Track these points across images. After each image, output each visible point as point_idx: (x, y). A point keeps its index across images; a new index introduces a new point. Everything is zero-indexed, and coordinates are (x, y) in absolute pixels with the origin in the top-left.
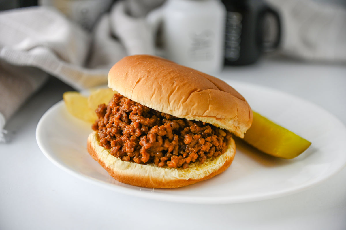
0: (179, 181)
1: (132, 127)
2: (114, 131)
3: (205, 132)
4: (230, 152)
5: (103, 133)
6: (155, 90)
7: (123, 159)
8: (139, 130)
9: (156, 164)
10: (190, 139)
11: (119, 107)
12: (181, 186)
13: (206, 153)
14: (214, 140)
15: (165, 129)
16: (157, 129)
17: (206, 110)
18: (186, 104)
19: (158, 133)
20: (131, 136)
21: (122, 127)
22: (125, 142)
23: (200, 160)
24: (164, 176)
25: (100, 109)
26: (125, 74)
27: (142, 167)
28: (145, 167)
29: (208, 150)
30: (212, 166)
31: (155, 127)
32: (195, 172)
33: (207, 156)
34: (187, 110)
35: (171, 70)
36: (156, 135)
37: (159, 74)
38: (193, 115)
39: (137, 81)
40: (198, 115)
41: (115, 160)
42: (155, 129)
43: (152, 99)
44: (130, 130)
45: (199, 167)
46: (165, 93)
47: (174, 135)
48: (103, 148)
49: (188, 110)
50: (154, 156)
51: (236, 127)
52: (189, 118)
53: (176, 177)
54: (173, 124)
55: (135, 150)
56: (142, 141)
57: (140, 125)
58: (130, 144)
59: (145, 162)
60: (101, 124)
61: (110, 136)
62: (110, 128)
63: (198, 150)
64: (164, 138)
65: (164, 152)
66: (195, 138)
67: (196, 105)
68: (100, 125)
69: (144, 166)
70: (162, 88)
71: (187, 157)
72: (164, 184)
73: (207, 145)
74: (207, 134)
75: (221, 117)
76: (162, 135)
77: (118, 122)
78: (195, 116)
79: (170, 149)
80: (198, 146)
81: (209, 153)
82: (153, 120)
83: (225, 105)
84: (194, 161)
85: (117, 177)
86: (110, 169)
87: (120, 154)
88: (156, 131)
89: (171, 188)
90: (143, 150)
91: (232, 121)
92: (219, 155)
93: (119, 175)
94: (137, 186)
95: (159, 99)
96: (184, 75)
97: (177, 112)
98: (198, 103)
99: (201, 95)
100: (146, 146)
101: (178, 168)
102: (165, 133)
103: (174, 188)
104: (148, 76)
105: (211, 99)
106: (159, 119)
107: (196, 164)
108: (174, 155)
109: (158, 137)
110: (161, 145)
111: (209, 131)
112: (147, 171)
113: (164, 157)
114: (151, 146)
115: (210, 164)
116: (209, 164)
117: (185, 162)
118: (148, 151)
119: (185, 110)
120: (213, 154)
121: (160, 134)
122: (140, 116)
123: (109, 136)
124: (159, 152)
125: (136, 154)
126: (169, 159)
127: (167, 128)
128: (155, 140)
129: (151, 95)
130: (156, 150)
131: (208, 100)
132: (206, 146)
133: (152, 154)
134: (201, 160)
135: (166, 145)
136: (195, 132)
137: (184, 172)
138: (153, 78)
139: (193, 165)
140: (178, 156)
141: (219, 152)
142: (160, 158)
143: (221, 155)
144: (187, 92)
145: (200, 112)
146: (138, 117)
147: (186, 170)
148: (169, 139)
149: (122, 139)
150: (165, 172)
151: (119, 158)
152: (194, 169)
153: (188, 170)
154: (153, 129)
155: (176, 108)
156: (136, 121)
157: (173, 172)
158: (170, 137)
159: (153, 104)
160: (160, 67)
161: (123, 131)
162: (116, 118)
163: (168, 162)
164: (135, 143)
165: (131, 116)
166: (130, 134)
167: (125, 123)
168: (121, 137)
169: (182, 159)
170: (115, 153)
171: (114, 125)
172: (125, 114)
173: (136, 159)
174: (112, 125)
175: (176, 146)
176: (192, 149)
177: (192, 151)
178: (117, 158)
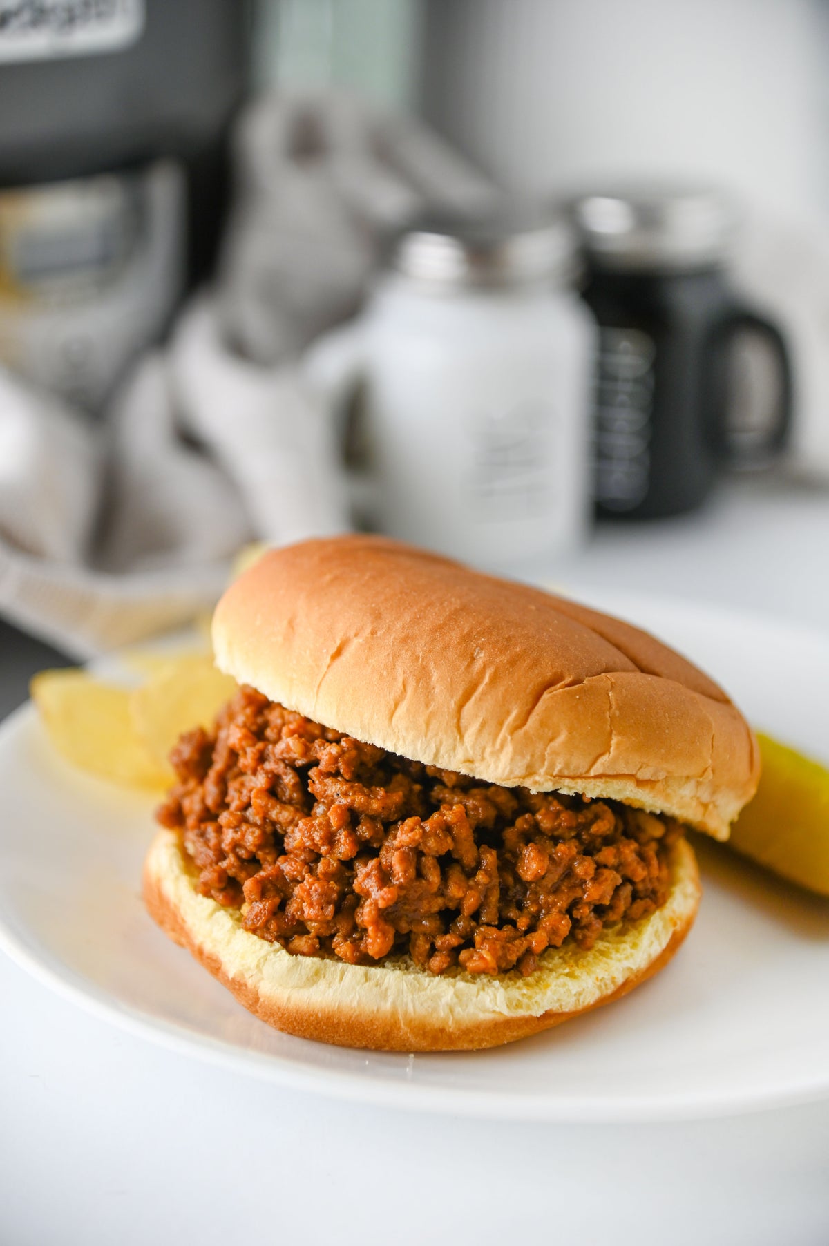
0: (508, 1023)
1: (320, 824)
2: (251, 838)
3: (594, 829)
4: (685, 896)
5: (209, 847)
6: (404, 686)
7: (291, 946)
8: (349, 835)
9: (419, 961)
10: (543, 861)
11: (265, 747)
12: (512, 1040)
13: (599, 910)
14: (629, 859)
15: (448, 829)
16: (418, 830)
17: (603, 753)
18: (526, 733)
19: (422, 848)
20: (317, 857)
21: (280, 823)
22: (296, 881)
23: (580, 937)
24: (451, 1010)
25: (187, 752)
26: (285, 623)
27: (367, 977)
28: (378, 976)
29: (609, 898)
30: (627, 958)
31: (409, 822)
32: (565, 985)
33: (604, 919)
34: (528, 757)
35: (456, 603)
36: (416, 854)
37: (416, 621)
38: (551, 775)
39: (333, 650)
40: (571, 774)
41: (263, 953)
42: (412, 830)
43: (394, 719)
44: (316, 836)
45: (576, 962)
46: (444, 698)
47: (481, 850)
48: (209, 904)
49: (532, 756)
50: (411, 932)
51: (705, 806)
52: (538, 784)
53: (498, 1010)
54: (474, 805)
55: (338, 911)
56: (364, 880)
57: (352, 818)
58: (319, 890)
59: (377, 958)
60: (193, 805)
61: (238, 857)
62: (236, 828)
63: (570, 901)
64: (446, 862)
65: (448, 917)
66: (561, 859)
67: (562, 737)
68: (191, 811)
69: (376, 972)
70: (430, 678)
71: (532, 929)
72: (451, 1038)
73: (606, 880)
74: (600, 836)
75: (655, 774)
76: (437, 852)
77: (266, 805)
78: (560, 776)
79: (470, 903)
80: (572, 888)
81: (611, 907)
82: (401, 793)
83: (667, 731)
84: (559, 942)
85: (272, 1015)
86: (246, 985)
87: (279, 927)
88: (414, 840)
89: (478, 1048)
90: (370, 912)
91: (692, 784)
92: (646, 913)
93: (279, 1008)
94: (350, 1047)
95: (422, 720)
96: (508, 622)
97: (492, 766)
98: (571, 730)
99: (578, 697)
100: (383, 898)
101: (503, 975)
102: (449, 844)
103: (489, 1046)
104: (373, 633)
105: (617, 713)
106: (417, 787)
107: (566, 953)
108: (483, 924)
109: (424, 859)
110: (435, 888)
111: (604, 826)
112: (386, 990)
113: (448, 937)
114: (399, 897)
115: (617, 951)
116: (613, 951)
117: (529, 951)
118: (386, 916)
119: (523, 756)
120: (625, 912)
121: (429, 848)
122: (347, 781)
123: (231, 859)
124: (428, 916)
125: (343, 927)
126: (469, 943)
127: (455, 824)
128: (412, 871)
129: (393, 708)
130: (416, 910)
131: (607, 715)
132: (600, 884)
133: (404, 926)
134: (585, 937)
135: (454, 891)
136: (556, 833)
137: (525, 991)
138: (394, 638)
139: (557, 960)
140: (499, 927)
141: (647, 900)
142: (432, 939)
143: (653, 913)
144: (528, 691)
145: (579, 763)
146: (345, 787)
147: (530, 979)
148: (463, 868)
149: (283, 871)
150: (455, 993)
151: (277, 945)
152: (561, 974)
153: (537, 982)
154: (403, 829)
155: (488, 750)
156: (337, 803)
157: (488, 993)
158: (468, 859)
159: (398, 739)
160: (415, 591)
161: (287, 843)
162: (257, 792)
163: (463, 955)
164: (336, 889)
165: (317, 783)
166: (317, 851)
167: (291, 809)
168: (280, 858)
169: (515, 938)
170: (262, 924)
171: (252, 817)
172: (289, 774)
173: (342, 946)
174: (243, 816)
175: (491, 892)
176: (550, 897)
177: (549, 906)
178: (271, 945)
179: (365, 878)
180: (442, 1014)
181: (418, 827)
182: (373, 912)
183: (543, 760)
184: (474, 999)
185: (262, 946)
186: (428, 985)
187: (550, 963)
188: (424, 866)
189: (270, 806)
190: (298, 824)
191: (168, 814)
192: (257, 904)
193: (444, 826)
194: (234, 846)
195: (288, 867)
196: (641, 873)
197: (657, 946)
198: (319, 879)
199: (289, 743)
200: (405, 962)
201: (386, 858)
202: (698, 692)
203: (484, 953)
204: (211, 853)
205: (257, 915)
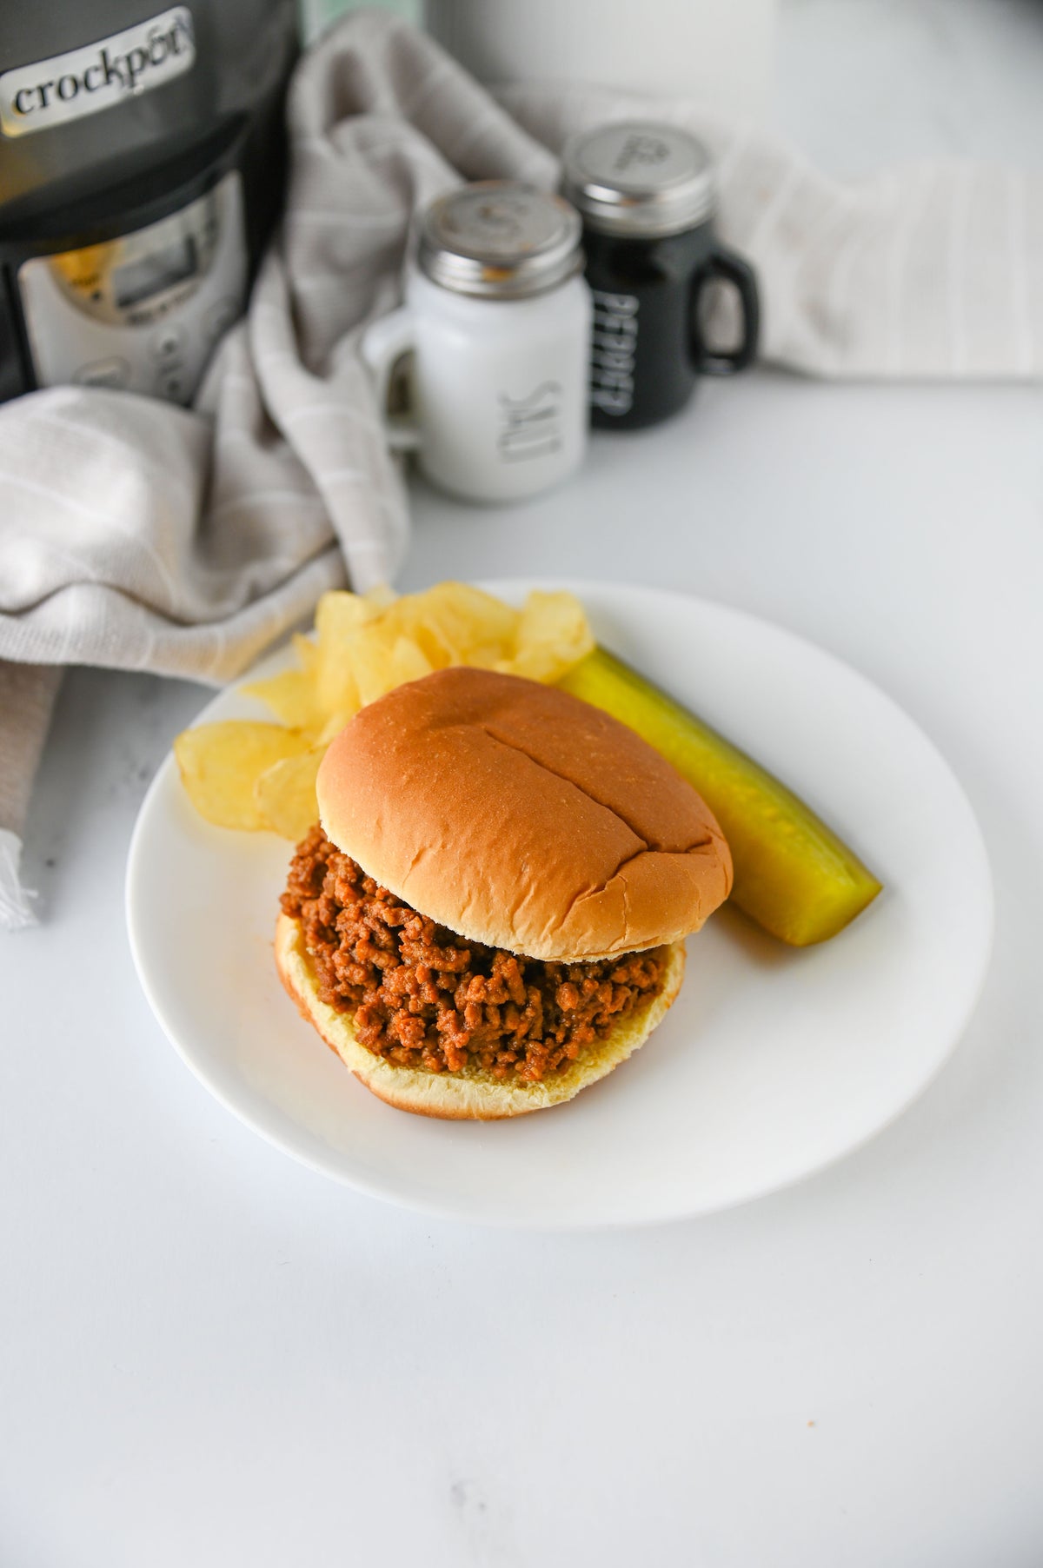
1: (409, 977)
2: (358, 976)
6: (470, 895)
7: (392, 1059)
8: (431, 986)
9: (486, 1066)
10: (574, 996)
11: (364, 906)
13: (615, 1014)
14: (636, 976)
15: (504, 984)
16: (483, 992)
17: (620, 938)
18: (563, 933)
19: (486, 1002)
20: (408, 998)
21: (380, 967)
22: (393, 1011)
23: (601, 1035)
24: (510, 1106)
26: (375, 822)
27: (448, 1086)
28: (457, 1084)
30: (633, 1041)
31: (476, 980)
33: (620, 1018)
34: (565, 947)
35: (506, 812)
36: (482, 1007)
37: (476, 835)
38: (581, 953)
39: (413, 858)
41: (372, 1067)
43: (462, 916)
44: (408, 987)
45: (599, 1052)
46: (499, 906)
47: (529, 992)
49: (567, 945)
50: (479, 1052)
52: (568, 961)
55: (425, 1039)
56: (443, 1025)
57: (433, 975)
59: (455, 1071)
61: (349, 985)
62: (346, 967)
63: (594, 1016)
64: (502, 1009)
65: (505, 1041)
66: (587, 994)
67: (589, 932)
68: (309, 918)
69: (454, 1080)
70: (489, 890)
71: (567, 1040)
76: (497, 1003)
78: (589, 954)
79: (523, 1030)
80: (596, 1007)
81: (624, 1009)
86: (362, 1077)
87: (382, 1045)
88: (480, 996)
90: (450, 1049)
92: (650, 1001)
93: (386, 1096)
95: (484, 921)
96: (546, 830)
97: (537, 950)
98: (596, 928)
99: (600, 902)
100: (459, 1042)
102: (506, 997)
104: (444, 846)
105: (630, 910)
108: (532, 1040)
109: (487, 1009)
110: (497, 1027)
112: (463, 1095)
113: (505, 1054)
114: (470, 1037)
115: (627, 1036)
116: (625, 1039)
117: (565, 1059)
118: (461, 1050)
119: (560, 945)
121: (491, 1002)
122: (428, 948)
123: (344, 986)
124: (492, 1042)
125: (429, 1046)
126: (521, 1058)
127: (510, 978)
128: (479, 1020)
129: (462, 910)
130: (484, 1040)
131: (623, 914)
132: (616, 1005)
133: (475, 1050)
134: (604, 1034)
135: (510, 1023)
138: (461, 853)
140: (542, 1042)
141: (649, 994)
142: (495, 1055)
143: (653, 1001)
144: (564, 900)
145: (601, 946)
146: (426, 953)
147: (566, 1076)
148: (516, 1005)
149: (382, 999)
151: (382, 1059)
153: (571, 1075)
154: (471, 990)
155: (534, 942)
156: (420, 964)
157: (535, 1096)
158: (520, 1001)
159: (466, 929)
160: (474, 798)
161: (385, 980)
162: (359, 938)
163: (518, 1067)
164: (424, 1025)
165: (405, 944)
166: (408, 996)
167: (386, 956)
168: (380, 990)
169: (555, 1051)
170: (371, 1045)
171: (357, 958)
172: (384, 932)
173: (429, 1060)
174: (351, 956)
175: (537, 1019)
176: (579, 1017)
177: (579, 1021)
178: (377, 1060)
179: (445, 1020)
180: (504, 1110)
181: (483, 988)
182: (452, 1049)
183: (575, 948)
184: (527, 1100)
185: (370, 1060)
186: (493, 1091)
187: (580, 1057)
188: (488, 1014)
189: (370, 955)
190: (392, 969)
191: (291, 907)
192: (365, 1030)
193: (502, 982)
194: (345, 978)
195: (387, 999)
196: (645, 983)
197: (655, 1025)
198: (411, 1015)
199: (382, 912)
200: (475, 1064)
201: (459, 1001)
202: (687, 852)
203: (533, 1069)
204: (327, 978)
205: (366, 1039)
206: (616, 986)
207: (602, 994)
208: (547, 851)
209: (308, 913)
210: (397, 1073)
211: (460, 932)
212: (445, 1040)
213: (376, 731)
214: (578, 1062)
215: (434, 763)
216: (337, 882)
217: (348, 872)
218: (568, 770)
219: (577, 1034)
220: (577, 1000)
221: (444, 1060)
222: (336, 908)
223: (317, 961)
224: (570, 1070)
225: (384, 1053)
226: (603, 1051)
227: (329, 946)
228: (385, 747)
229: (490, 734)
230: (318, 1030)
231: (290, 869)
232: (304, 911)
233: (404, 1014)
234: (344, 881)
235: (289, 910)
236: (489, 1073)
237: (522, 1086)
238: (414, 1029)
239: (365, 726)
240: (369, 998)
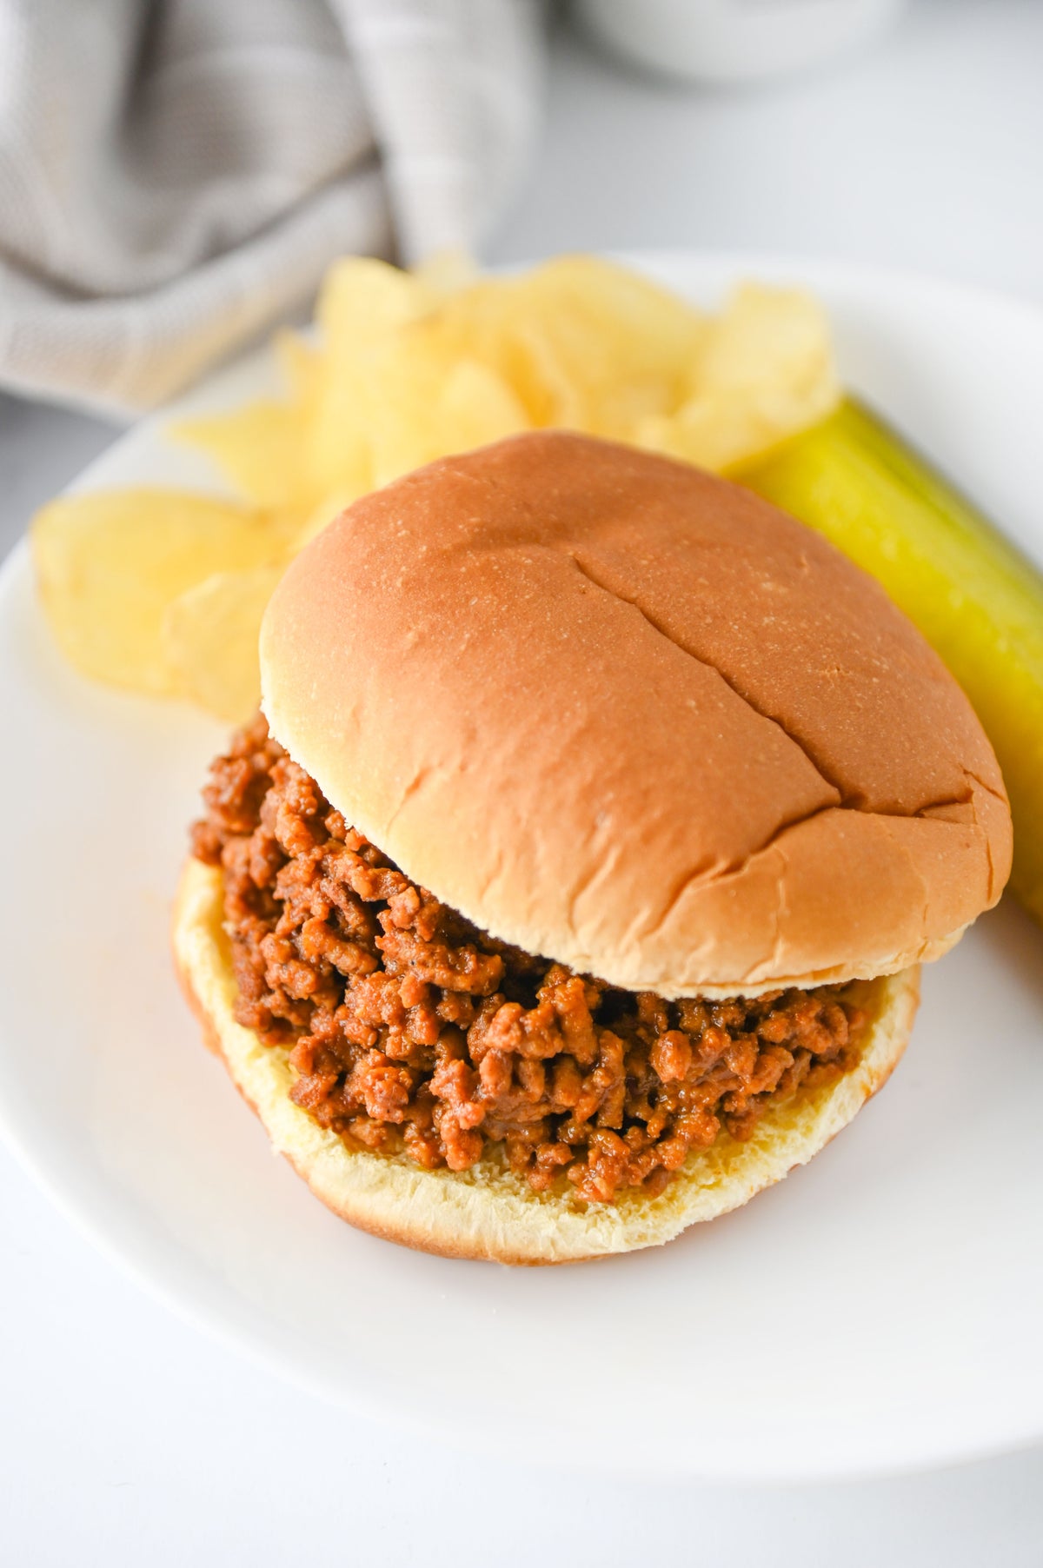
1: (390, 995)
2: (303, 984)
6: (500, 858)
7: (351, 1138)
8: (427, 1014)
11: (323, 859)
14: (807, 1031)
15: (557, 1023)
16: (515, 1033)
17: (764, 961)
18: (660, 941)
19: (519, 1052)
21: (340, 968)
22: (359, 1051)
23: (733, 1130)
24: (553, 1243)
26: (349, 711)
28: (461, 1194)
30: (795, 1149)
31: (505, 1015)
34: (662, 967)
35: (582, 715)
36: (512, 1060)
38: (694, 983)
39: (409, 781)
40: (722, 981)
42: (508, 1030)
43: (486, 899)
44: (386, 1012)
46: (552, 885)
47: (602, 1041)
49: (668, 965)
50: (505, 1139)
55: (412, 1101)
56: (442, 1086)
57: (432, 994)
58: (385, 1093)
61: (288, 997)
62: (284, 963)
63: (720, 1095)
64: (550, 1067)
65: (554, 1123)
66: (709, 1056)
67: (709, 946)
69: (459, 1190)
70: (535, 853)
71: (666, 1134)
76: (540, 1055)
77: (321, 946)
78: (707, 984)
79: (584, 1109)
80: (724, 1081)
81: (779, 1088)
87: (335, 1111)
88: (509, 1045)
90: (449, 1129)
92: (831, 1080)
95: (524, 906)
96: (651, 754)
97: (615, 969)
98: (720, 938)
99: (734, 893)
100: (465, 1115)
101: (622, 1200)
102: (557, 1046)
104: (463, 768)
105: (787, 912)
107: (715, 1147)
108: (602, 1128)
109: (522, 1064)
110: (537, 1099)
112: (470, 1213)
113: (553, 1149)
114: (489, 1109)
115: (784, 1140)
116: (779, 1141)
117: (660, 1168)
119: (655, 964)
121: (530, 1053)
122: (425, 944)
123: (278, 997)
124: (530, 1125)
125: (418, 1121)
126: (580, 1157)
127: (568, 1013)
128: (506, 1083)
130: (513, 1120)
131: (772, 917)
132: (761, 1080)
133: (496, 1134)
134: (739, 1130)
135: (562, 1098)
137: (651, 1216)
138: (492, 782)
140: (621, 1133)
141: (832, 1066)
142: (533, 1149)
143: (839, 1079)
144: (665, 884)
145: (730, 971)
146: (422, 954)
147: (661, 1199)
148: (576, 1062)
149: (342, 1029)
150: (557, 1227)
152: (703, 1186)
153: (671, 1199)
154: (495, 1028)
155: (609, 952)
156: (412, 973)
157: (600, 1230)
158: (584, 1057)
159: (491, 919)
160: (528, 685)
161: (349, 995)
162: (311, 916)
163: (572, 1173)
164: (408, 1082)
165: (387, 935)
166: (386, 1027)
167: (355, 952)
168: (340, 1012)
169: (642, 1151)
170: (314, 1108)
171: (304, 952)
172: (353, 909)
173: (416, 1145)
174: (293, 946)
175: (613, 1092)
176: (693, 1095)
177: (691, 1103)
178: (324, 1138)
179: (445, 1078)
180: (541, 1249)
181: (515, 1026)
182: (454, 1130)
183: (683, 970)
184: (583, 1235)
185: (312, 1135)
186: (525, 1213)
187: (689, 1168)
188: (523, 1073)
189: (326, 948)
190: (363, 976)
191: (204, 846)
192: (307, 1080)
193: (552, 1020)
194: (281, 985)
195: (352, 1029)
196: (822, 1046)
197: (840, 1123)
198: (388, 1062)
199: (352, 873)
200: (499, 1162)
201: (475, 1044)
202: (918, 814)
203: (597, 1181)
204: (251, 981)
205: (306, 1096)
206: (765, 1046)
207: (735, 1058)
208: (646, 793)
209: (233, 861)
210: (356, 1163)
211: (480, 923)
212: (444, 1112)
213: (374, 546)
214: (686, 1177)
215: (468, 614)
216: (282, 811)
217: (302, 796)
218: (713, 648)
219: (685, 1126)
220: (688, 1065)
221: (442, 1149)
222: (279, 858)
223: (237, 949)
224: (669, 1189)
225: (338, 1126)
226: (735, 1162)
227: (262, 924)
228: (383, 577)
229: (581, 567)
230: (230, 1070)
231: (208, 779)
232: (227, 855)
233: (378, 1058)
234: (293, 811)
235: (200, 852)
236: (523, 1179)
237: (579, 1208)
238: (389, 1087)
239: (356, 533)
240: (321, 1025)
